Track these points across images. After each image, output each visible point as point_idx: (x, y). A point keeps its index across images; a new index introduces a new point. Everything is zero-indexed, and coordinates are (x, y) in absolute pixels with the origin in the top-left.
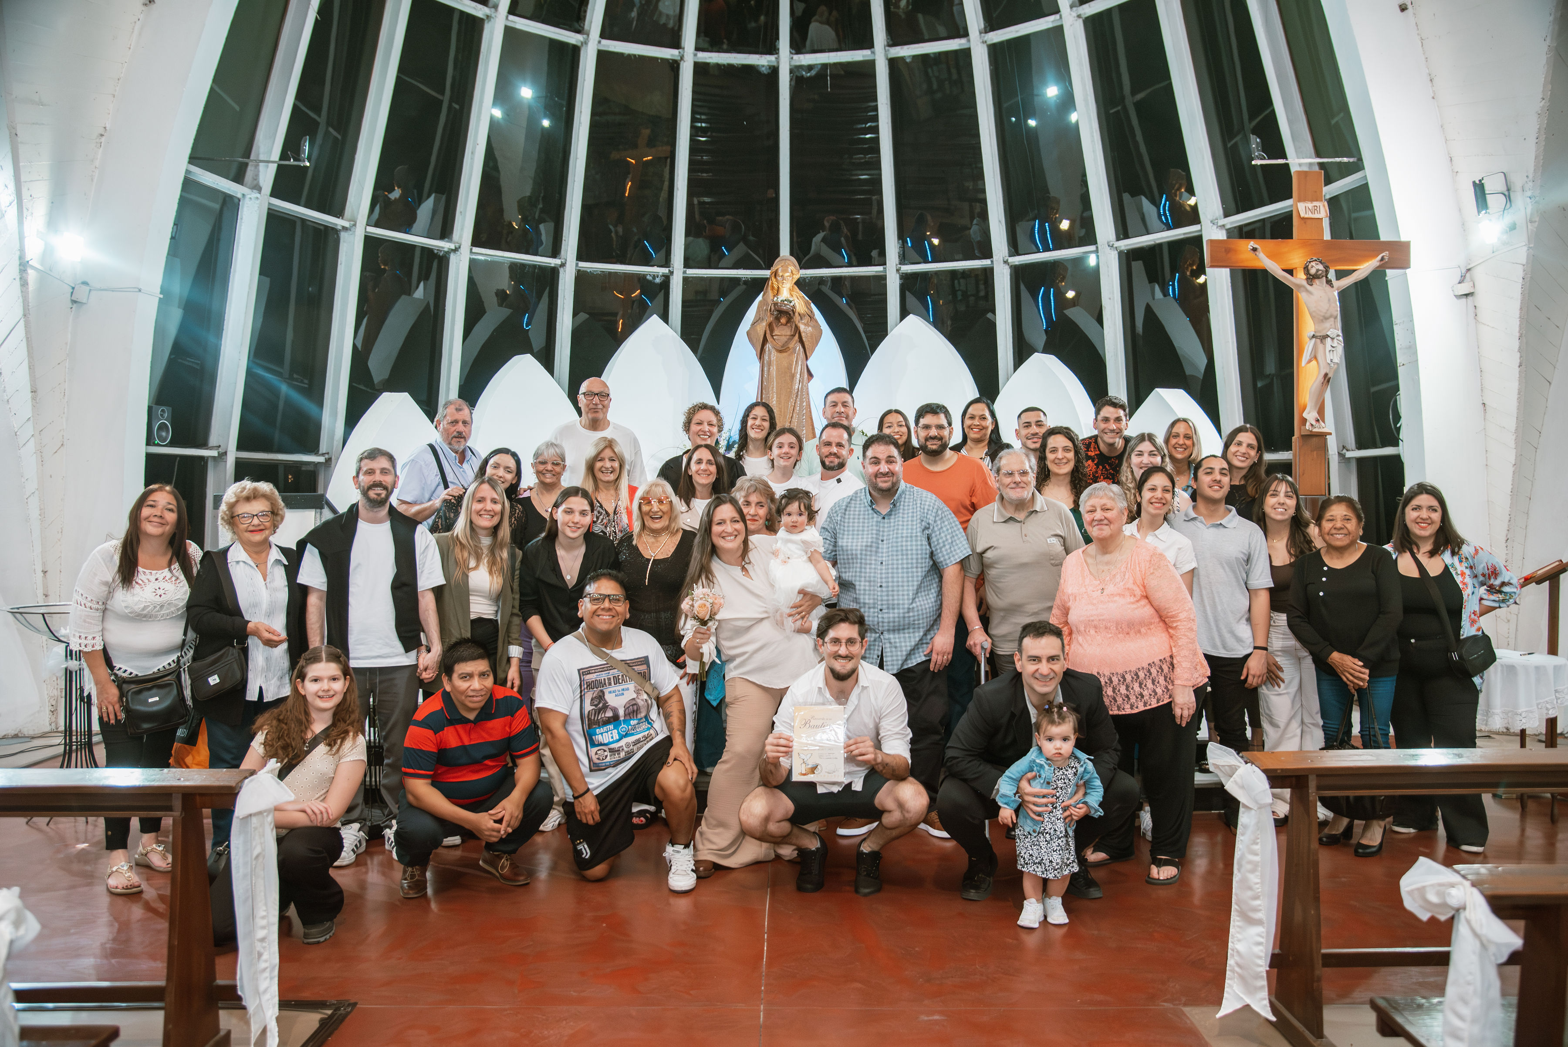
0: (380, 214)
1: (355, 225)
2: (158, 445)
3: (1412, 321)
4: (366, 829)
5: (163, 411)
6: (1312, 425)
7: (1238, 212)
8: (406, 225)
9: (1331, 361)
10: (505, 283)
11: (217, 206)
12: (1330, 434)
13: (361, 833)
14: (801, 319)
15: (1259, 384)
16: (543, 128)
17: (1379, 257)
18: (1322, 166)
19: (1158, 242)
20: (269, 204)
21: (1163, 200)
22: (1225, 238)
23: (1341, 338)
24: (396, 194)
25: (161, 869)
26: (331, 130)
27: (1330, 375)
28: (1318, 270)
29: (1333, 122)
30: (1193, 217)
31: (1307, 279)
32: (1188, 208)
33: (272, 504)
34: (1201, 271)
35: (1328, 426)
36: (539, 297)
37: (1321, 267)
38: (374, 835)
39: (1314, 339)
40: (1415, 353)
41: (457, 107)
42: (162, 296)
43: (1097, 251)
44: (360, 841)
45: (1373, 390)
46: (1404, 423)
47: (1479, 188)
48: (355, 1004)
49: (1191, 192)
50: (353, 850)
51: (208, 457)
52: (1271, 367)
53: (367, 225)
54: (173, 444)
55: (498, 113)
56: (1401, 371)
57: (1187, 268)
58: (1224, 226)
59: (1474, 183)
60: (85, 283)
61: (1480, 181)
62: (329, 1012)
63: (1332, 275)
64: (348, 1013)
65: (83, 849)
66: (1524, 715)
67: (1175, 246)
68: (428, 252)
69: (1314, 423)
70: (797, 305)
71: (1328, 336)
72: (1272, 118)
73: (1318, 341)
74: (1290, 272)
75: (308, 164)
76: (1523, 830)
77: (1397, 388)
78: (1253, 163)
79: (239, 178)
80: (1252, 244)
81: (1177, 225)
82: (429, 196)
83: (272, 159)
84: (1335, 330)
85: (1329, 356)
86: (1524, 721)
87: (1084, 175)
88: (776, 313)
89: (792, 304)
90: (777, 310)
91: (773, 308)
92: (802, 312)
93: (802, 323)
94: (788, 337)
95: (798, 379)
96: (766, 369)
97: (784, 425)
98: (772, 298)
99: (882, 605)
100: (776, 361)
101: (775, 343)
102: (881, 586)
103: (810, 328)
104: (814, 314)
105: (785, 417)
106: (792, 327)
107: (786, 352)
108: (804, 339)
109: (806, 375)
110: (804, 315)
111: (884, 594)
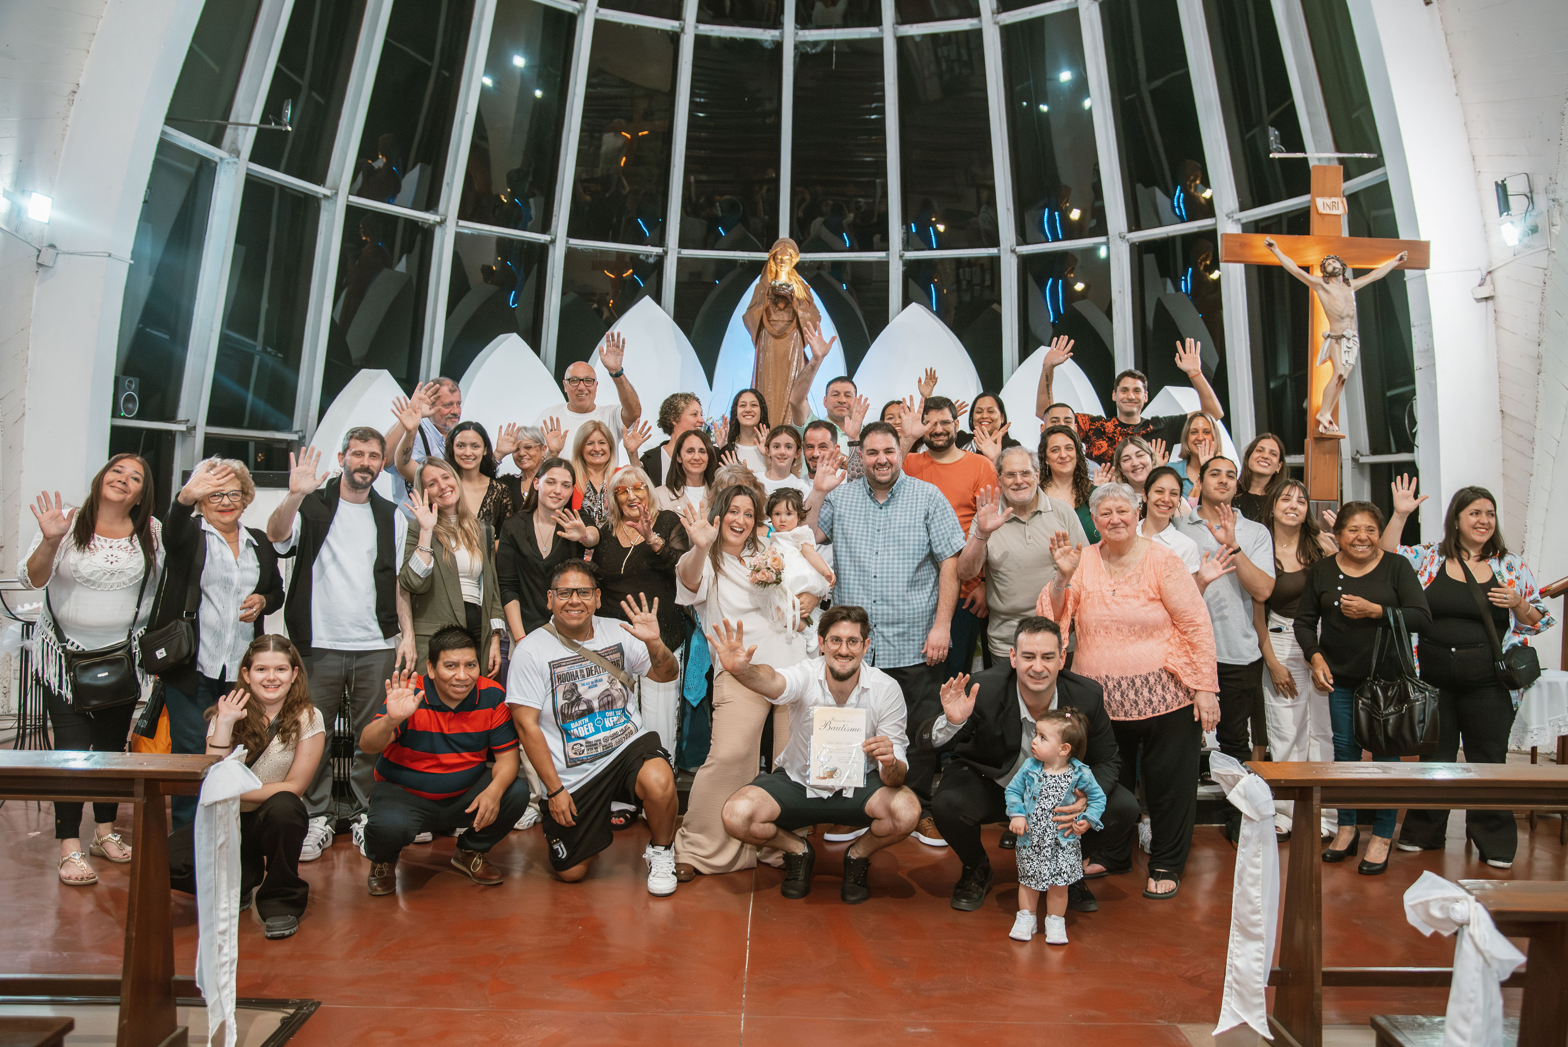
0: (362, 184)
1: (337, 194)
2: (124, 417)
3: (1430, 323)
4: (333, 823)
5: (130, 382)
6: (1325, 428)
7: (1255, 206)
8: (389, 196)
9: (1347, 361)
10: (492, 260)
11: (192, 170)
12: (1344, 437)
13: (328, 827)
14: (800, 304)
15: (1272, 385)
16: (535, 97)
17: (1398, 257)
18: (1341, 161)
19: (1171, 234)
20: (248, 169)
21: (1178, 192)
22: (1240, 232)
23: (1357, 339)
24: (381, 162)
25: (117, 860)
26: (314, 94)
27: (1345, 377)
28: (1334, 268)
29: (1354, 116)
30: (1208, 210)
31: (1324, 277)
32: (1203, 201)
33: (242, 483)
34: (1215, 265)
35: (1341, 429)
36: (527, 276)
37: (1338, 265)
38: (342, 830)
39: (1329, 339)
40: (1433, 357)
41: (447, 74)
42: (132, 262)
43: (1107, 244)
44: (326, 836)
45: (1389, 394)
46: (1420, 428)
47: (1502, 189)
48: (319, 1003)
49: (1206, 184)
50: (319, 845)
51: (176, 431)
52: (1284, 368)
53: (350, 193)
54: (139, 417)
55: (488, 81)
56: (1418, 375)
57: (1201, 263)
58: (1239, 220)
59: (1496, 183)
60: (52, 246)
61: (1503, 181)
62: (292, 1011)
63: (1349, 274)
64: (311, 1013)
65: (34, 837)
66: (1535, 732)
67: (1188, 239)
68: (412, 224)
69: (1327, 425)
70: (796, 289)
71: (1343, 336)
72: (1292, 110)
73: (1334, 341)
74: (1307, 269)
75: (290, 129)
76: (1532, 850)
77: (1413, 392)
78: (1271, 156)
79: (216, 141)
80: (1269, 238)
81: (1191, 218)
82: (414, 166)
83: (252, 122)
84: (1351, 329)
85: (1345, 357)
86: (1535, 738)
87: (1097, 164)
88: (773, 298)
89: (790, 289)
90: (775, 295)
91: (770, 292)
92: (801, 297)
93: (800, 309)
94: (785, 323)
95: (795, 366)
96: (761, 355)
97: (779, 414)
98: (770, 282)
99: (876, 596)
100: (773, 348)
101: (772, 329)
102: (875, 577)
103: (809, 314)
104: (813, 300)
105: (781, 406)
106: (790, 312)
107: (783, 338)
108: (802, 325)
109: (803, 363)
110: (803, 301)
111: (878, 584)
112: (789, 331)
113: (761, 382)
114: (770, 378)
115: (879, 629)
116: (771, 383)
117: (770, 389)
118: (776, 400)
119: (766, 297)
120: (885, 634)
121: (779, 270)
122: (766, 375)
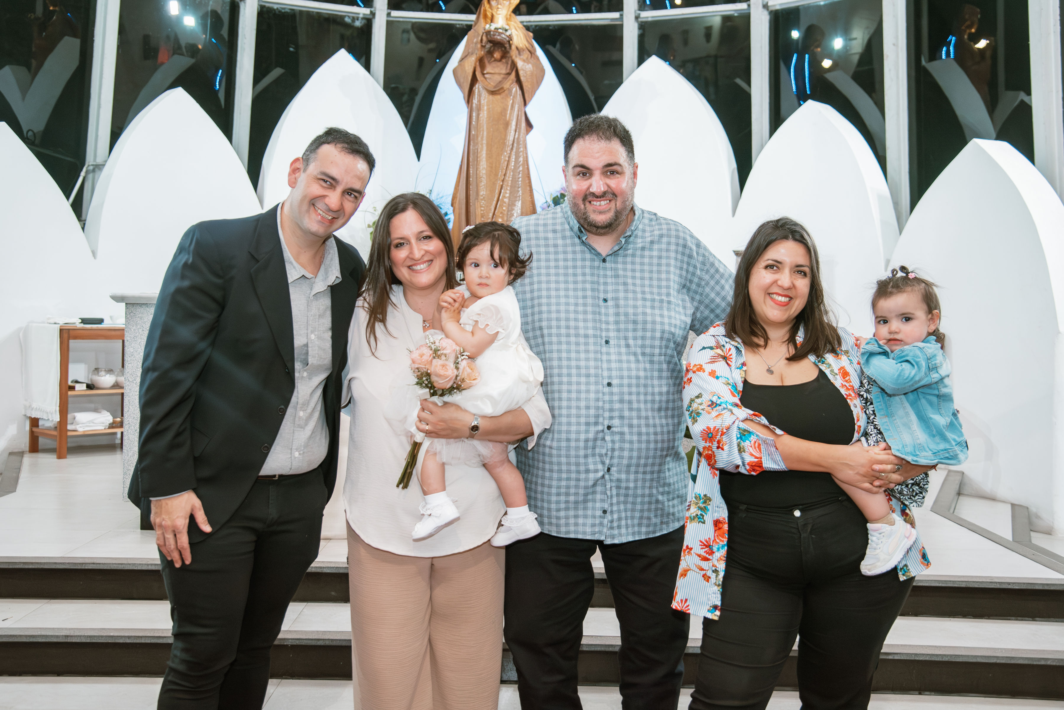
14: (520, 53)
70: (514, 35)
88: (488, 46)
89: (508, 33)
90: (490, 41)
91: (484, 38)
92: (520, 46)
93: (520, 59)
94: (502, 76)
95: (513, 127)
96: (474, 114)
97: (494, 184)
98: (484, 26)
99: (611, 418)
100: (487, 105)
101: (486, 83)
102: (609, 384)
103: (530, 66)
104: (535, 50)
105: (496, 175)
106: (507, 63)
107: (500, 94)
108: (522, 78)
109: (523, 124)
110: (523, 50)
111: (616, 398)
112: (506, 85)
113: (474, 146)
114: (485, 142)
115: (615, 475)
116: (485, 148)
117: (484, 155)
118: (491, 167)
119: (479, 46)
120: (623, 485)
121: (494, 14)
122: (479, 139)
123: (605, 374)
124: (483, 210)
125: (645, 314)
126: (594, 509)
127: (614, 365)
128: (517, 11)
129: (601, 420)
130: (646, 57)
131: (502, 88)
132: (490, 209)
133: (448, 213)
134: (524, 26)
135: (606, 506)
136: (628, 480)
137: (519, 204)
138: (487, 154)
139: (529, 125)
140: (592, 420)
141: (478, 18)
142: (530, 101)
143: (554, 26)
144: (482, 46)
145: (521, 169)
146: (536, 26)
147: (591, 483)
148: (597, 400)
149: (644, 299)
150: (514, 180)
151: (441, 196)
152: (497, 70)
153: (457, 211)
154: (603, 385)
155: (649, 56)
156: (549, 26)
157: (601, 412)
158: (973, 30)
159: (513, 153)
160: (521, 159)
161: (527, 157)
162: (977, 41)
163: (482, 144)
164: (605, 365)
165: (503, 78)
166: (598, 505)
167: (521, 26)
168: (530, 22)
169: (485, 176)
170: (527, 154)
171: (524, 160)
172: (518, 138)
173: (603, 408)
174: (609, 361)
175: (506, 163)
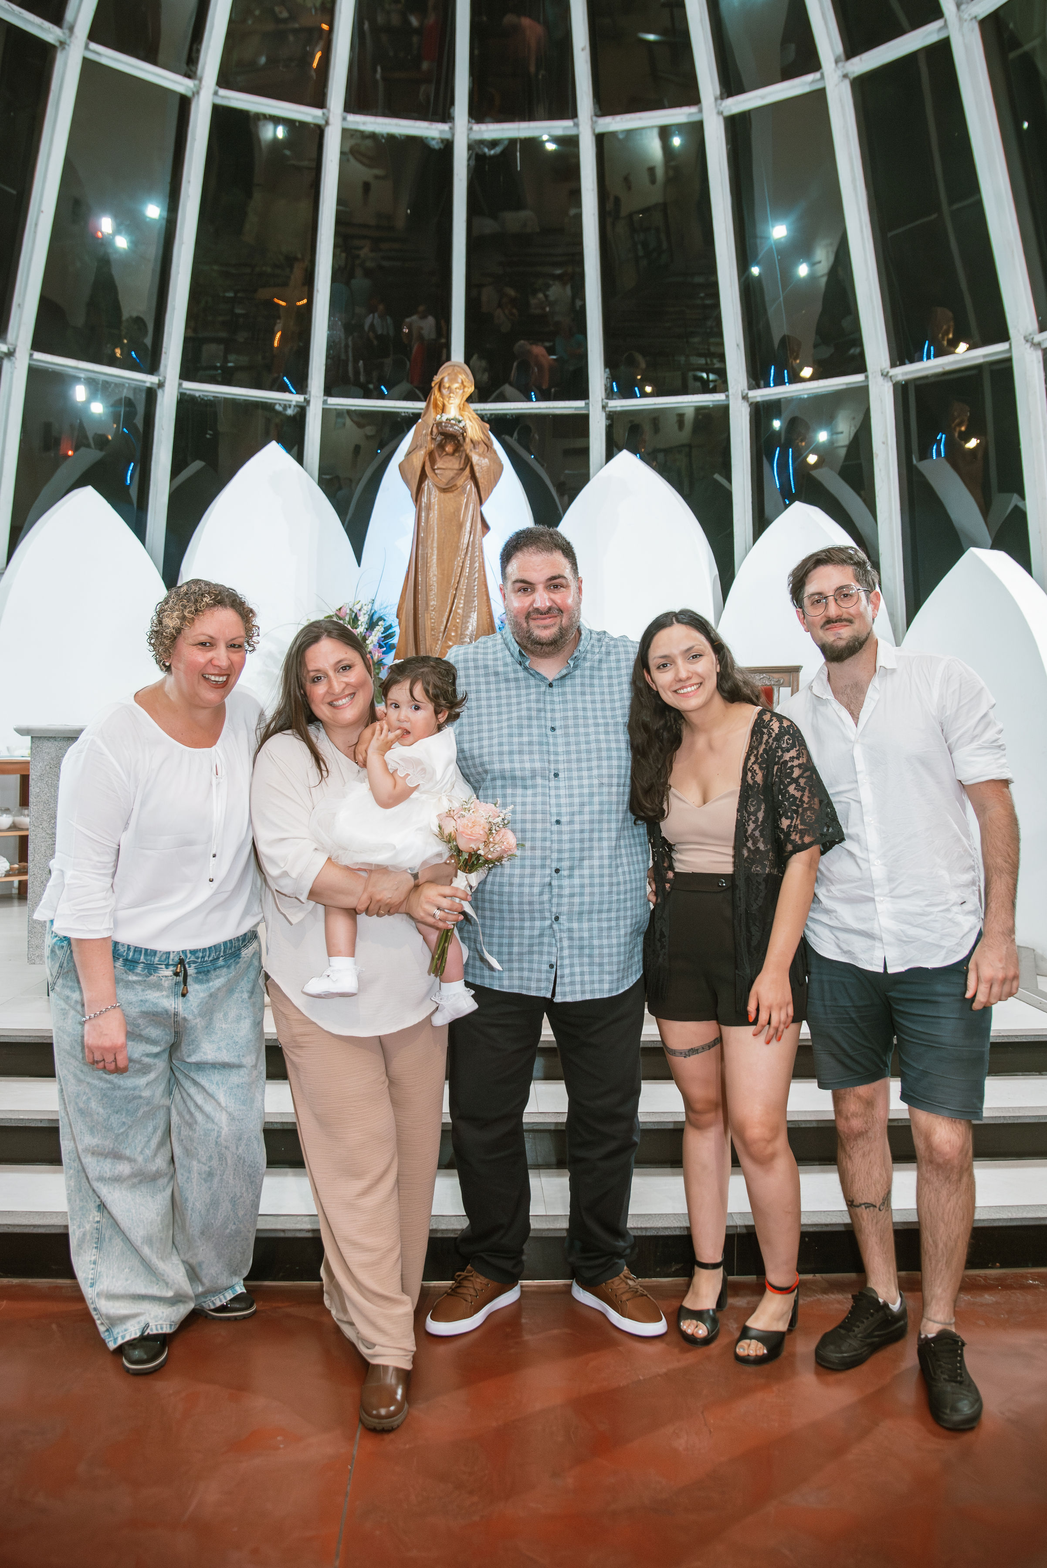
14: (475, 447)
70: (469, 427)
88: (439, 438)
89: (461, 425)
90: (442, 434)
91: (435, 430)
92: (476, 438)
93: (476, 453)
94: (455, 472)
95: (468, 529)
96: (423, 514)
97: (447, 593)
98: (433, 417)
99: (560, 860)
100: (439, 505)
101: (437, 479)
102: (558, 822)
103: (486, 460)
104: (492, 443)
105: (449, 582)
106: (460, 457)
107: (452, 491)
108: (478, 474)
109: (479, 525)
110: (479, 443)
111: (566, 837)
112: (460, 482)
113: (423, 550)
114: (435, 545)
115: (566, 925)
116: (435, 552)
117: (435, 561)
118: (443, 574)
119: (429, 438)
120: (576, 935)
121: (446, 403)
122: (429, 542)
123: (554, 810)
124: (434, 623)
125: (598, 741)
126: (540, 962)
127: (563, 801)
128: (470, 400)
129: (548, 862)
130: (615, 449)
131: (455, 485)
132: (442, 622)
133: (393, 625)
134: (477, 414)
135: (553, 960)
136: (581, 930)
137: (474, 616)
138: (438, 559)
139: (486, 527)
140: (538, 862)
141: (428, 407)
142: (486, 500)
143: (512, 415)
144: (432, 439)
145: (477, 575)
146: (491, 415)
147: (536, 932)
148: (544, 840)
149: (597, 725)
150: (469, 588)
151: (384, 605)
152: (449, 465)
153: (403, 622)
154: (551, 822)
155: (620, 450)
156: (505, 415)
157: (548, 853)
158: (963, 429)
159: (468, 558)
160: (477, 565)
161: (483, 562)
162: (967, 440)
163: (432, 548)
164: (553, 801)
165: (457, 474)
166: (545, 958)
167: (476, 416)
168: (484, 410)
169: (435, 584)
170: (483, 559)
171: (480, 566)
172: (473, 541)
173: (550, 848)
174: (558, 796)
175: (459, 569)
